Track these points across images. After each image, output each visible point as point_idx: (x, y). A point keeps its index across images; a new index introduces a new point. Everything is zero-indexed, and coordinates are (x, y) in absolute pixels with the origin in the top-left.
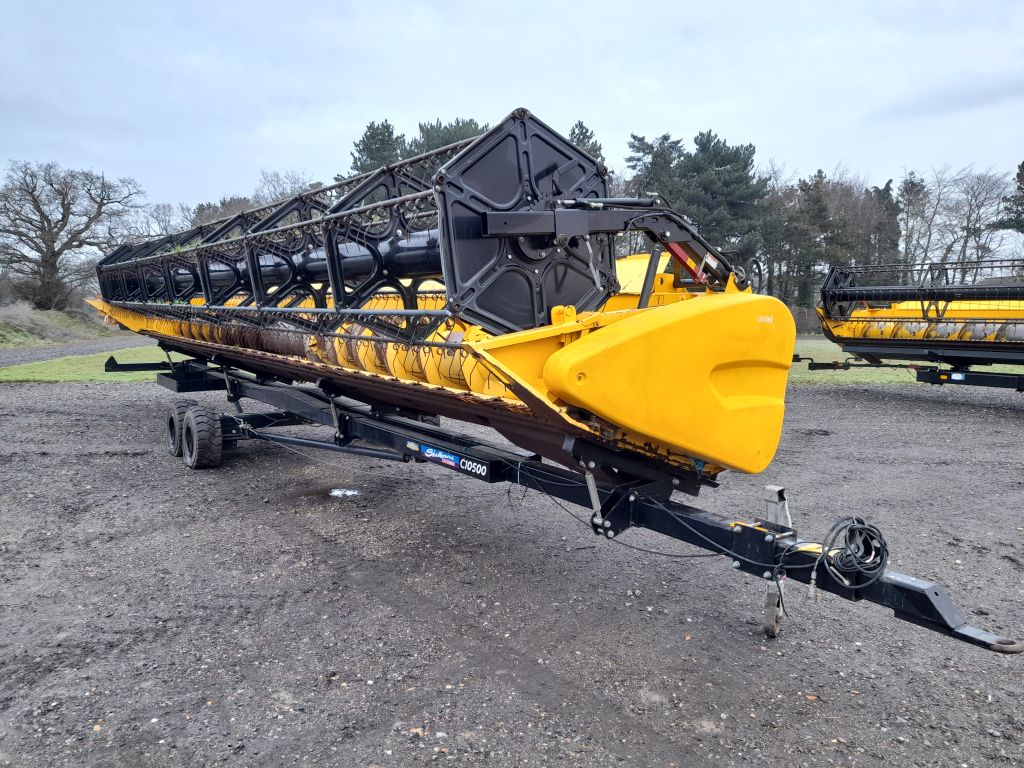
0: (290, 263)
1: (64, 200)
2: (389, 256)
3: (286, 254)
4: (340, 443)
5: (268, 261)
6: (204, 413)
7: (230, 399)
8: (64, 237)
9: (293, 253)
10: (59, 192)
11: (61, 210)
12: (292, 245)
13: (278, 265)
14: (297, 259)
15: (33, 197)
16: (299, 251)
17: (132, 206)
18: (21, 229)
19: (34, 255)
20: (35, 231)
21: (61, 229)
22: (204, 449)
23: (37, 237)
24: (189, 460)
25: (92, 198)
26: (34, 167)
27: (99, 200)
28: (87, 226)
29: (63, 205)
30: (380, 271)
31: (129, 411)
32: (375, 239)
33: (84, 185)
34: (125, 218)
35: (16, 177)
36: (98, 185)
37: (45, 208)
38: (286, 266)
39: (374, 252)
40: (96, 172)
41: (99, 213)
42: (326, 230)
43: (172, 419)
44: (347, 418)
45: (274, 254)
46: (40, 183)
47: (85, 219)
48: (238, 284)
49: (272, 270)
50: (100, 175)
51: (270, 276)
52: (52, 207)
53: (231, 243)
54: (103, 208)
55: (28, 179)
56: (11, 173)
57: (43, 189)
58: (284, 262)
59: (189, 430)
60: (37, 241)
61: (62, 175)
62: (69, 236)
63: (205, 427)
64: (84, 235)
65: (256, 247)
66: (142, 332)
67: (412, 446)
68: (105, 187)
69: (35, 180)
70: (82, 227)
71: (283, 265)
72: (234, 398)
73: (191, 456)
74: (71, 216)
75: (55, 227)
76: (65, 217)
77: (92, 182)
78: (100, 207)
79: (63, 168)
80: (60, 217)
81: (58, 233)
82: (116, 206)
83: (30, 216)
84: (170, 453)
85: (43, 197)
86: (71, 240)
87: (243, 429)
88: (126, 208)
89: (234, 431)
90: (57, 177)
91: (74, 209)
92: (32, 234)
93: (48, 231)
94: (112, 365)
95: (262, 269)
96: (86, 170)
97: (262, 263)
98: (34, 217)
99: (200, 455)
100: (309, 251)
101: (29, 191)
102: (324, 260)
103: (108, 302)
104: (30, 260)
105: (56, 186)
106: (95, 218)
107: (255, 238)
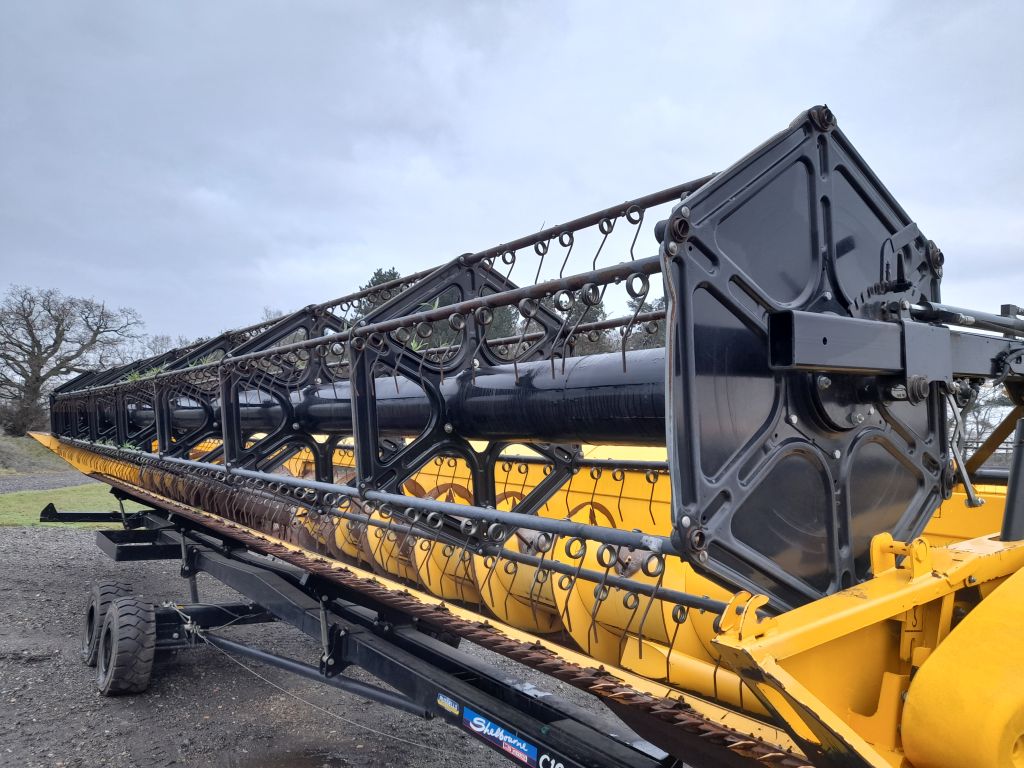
0: (286, 404)
1: (59, 326)
2: (457, 400)
3: (280, 388)
4: (328, 671)
5: (252, 398)
6: (132, 610)
7: (184, 573)
8: (52, 362)
9: (293, 388)
10: (56, 319)
11: (54, 336)
12: (292, 377)
13: (267, 405)
14: (296, 397)
15: (28, 321)
16: (302, 385)
17: (128, 336)
18: (8, 353)
19: (18, 379)
20: (24, 355)
21: (50, 355)
22: (125, 665)
23: (24, 361)
24: (103, 680)
25: (88, 326)
26: (34, 293)
27: (95, 328)
28: (79, 354)
29: (57, 330)
30: (439, 427)
31: (59, 575)
32: (438, 373)
33: (82, 313)
34: (120, 347)
35: (14, 301)
36: (97, 313)
37: (38, 333)
38: (279, 407)
39: (433, 393)
40: (97, 301)
41: (93, 341)
42: (356, 351)
43: (92, 608)
44: (343, 633)
45: (262, 388)
46: (38, 308)
47: (77, 346)
48: (209, 426)
49: (259, 412)
50: (101, 304)
51: (253, 419)
52: (45, 332)
53: (202, 369)
54: (99, 336)
55: (26, 303)
56: (11, 298)
57: (39, 314)
58: (275, 401)
59: (108, 632)
60: (25, 365)
61: (62, 301)
62: (58, 362)
63: (131, 632)
64: (73, 362)
65: (236, 376)
66: (95, 475)
67: (445, 703)
68: (104, 316)
69: (32, 305)
70: (73, 354)
71: (275, 405)
72: (189, 573)
73: (106, 673)
74: (64, 342)
75: (45, 352)
76: (57, 343)
77: (91, 310)
78: (95, 335)
79: (65, 293)
80: (52, 342)
81: (47, 358)
82: (111, 335)
83: (20, 340)
84: (82, 658)
85: (38, 323)
86: (59, 367)
87: (188, 632)
88: (122, 337)
89: (176, 635)
90: (56, 304)
91: (68, 335)
92: (20, 358)
93: (36, 356)
94: (50, 514)
95: (241, 409)
96: (87, 298)
97: (242, 399)
98: (25, 342)
99: (118, 676)
100: (315, 389)
101: (25, 316)
102: (348, 401)
103: (58, 438)
104: (13, 384)
105: (53, 312)
106: (88, 346)
107: (236, 363)
